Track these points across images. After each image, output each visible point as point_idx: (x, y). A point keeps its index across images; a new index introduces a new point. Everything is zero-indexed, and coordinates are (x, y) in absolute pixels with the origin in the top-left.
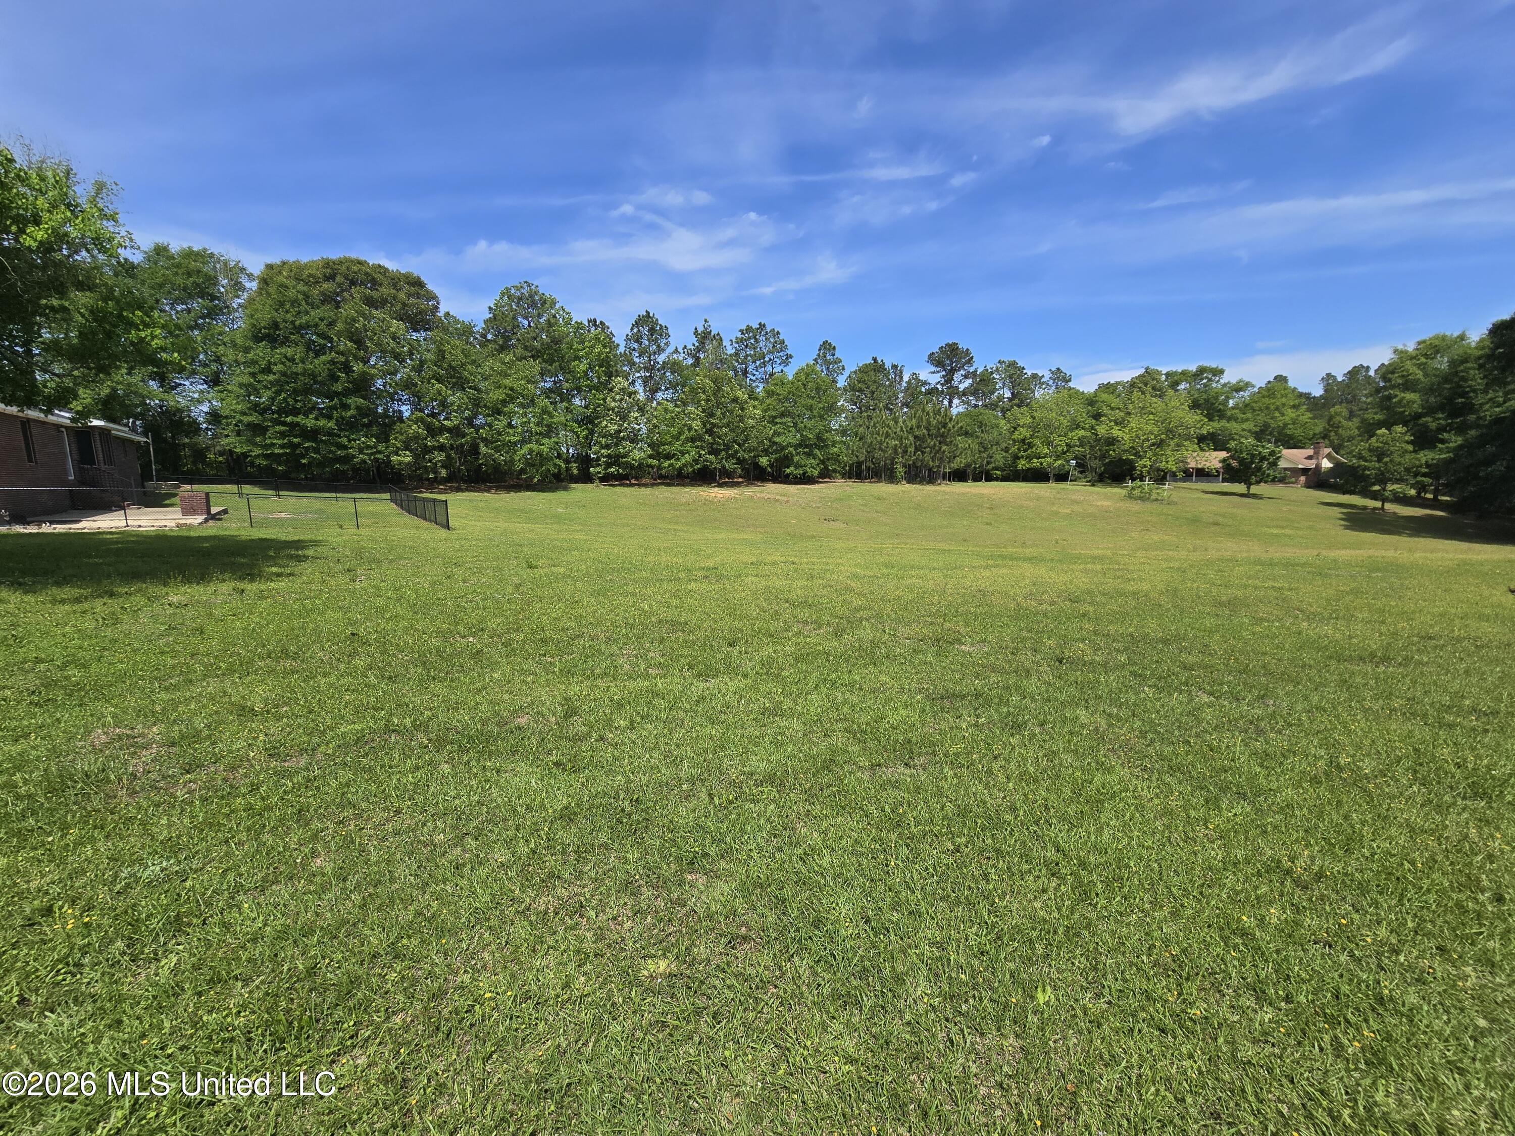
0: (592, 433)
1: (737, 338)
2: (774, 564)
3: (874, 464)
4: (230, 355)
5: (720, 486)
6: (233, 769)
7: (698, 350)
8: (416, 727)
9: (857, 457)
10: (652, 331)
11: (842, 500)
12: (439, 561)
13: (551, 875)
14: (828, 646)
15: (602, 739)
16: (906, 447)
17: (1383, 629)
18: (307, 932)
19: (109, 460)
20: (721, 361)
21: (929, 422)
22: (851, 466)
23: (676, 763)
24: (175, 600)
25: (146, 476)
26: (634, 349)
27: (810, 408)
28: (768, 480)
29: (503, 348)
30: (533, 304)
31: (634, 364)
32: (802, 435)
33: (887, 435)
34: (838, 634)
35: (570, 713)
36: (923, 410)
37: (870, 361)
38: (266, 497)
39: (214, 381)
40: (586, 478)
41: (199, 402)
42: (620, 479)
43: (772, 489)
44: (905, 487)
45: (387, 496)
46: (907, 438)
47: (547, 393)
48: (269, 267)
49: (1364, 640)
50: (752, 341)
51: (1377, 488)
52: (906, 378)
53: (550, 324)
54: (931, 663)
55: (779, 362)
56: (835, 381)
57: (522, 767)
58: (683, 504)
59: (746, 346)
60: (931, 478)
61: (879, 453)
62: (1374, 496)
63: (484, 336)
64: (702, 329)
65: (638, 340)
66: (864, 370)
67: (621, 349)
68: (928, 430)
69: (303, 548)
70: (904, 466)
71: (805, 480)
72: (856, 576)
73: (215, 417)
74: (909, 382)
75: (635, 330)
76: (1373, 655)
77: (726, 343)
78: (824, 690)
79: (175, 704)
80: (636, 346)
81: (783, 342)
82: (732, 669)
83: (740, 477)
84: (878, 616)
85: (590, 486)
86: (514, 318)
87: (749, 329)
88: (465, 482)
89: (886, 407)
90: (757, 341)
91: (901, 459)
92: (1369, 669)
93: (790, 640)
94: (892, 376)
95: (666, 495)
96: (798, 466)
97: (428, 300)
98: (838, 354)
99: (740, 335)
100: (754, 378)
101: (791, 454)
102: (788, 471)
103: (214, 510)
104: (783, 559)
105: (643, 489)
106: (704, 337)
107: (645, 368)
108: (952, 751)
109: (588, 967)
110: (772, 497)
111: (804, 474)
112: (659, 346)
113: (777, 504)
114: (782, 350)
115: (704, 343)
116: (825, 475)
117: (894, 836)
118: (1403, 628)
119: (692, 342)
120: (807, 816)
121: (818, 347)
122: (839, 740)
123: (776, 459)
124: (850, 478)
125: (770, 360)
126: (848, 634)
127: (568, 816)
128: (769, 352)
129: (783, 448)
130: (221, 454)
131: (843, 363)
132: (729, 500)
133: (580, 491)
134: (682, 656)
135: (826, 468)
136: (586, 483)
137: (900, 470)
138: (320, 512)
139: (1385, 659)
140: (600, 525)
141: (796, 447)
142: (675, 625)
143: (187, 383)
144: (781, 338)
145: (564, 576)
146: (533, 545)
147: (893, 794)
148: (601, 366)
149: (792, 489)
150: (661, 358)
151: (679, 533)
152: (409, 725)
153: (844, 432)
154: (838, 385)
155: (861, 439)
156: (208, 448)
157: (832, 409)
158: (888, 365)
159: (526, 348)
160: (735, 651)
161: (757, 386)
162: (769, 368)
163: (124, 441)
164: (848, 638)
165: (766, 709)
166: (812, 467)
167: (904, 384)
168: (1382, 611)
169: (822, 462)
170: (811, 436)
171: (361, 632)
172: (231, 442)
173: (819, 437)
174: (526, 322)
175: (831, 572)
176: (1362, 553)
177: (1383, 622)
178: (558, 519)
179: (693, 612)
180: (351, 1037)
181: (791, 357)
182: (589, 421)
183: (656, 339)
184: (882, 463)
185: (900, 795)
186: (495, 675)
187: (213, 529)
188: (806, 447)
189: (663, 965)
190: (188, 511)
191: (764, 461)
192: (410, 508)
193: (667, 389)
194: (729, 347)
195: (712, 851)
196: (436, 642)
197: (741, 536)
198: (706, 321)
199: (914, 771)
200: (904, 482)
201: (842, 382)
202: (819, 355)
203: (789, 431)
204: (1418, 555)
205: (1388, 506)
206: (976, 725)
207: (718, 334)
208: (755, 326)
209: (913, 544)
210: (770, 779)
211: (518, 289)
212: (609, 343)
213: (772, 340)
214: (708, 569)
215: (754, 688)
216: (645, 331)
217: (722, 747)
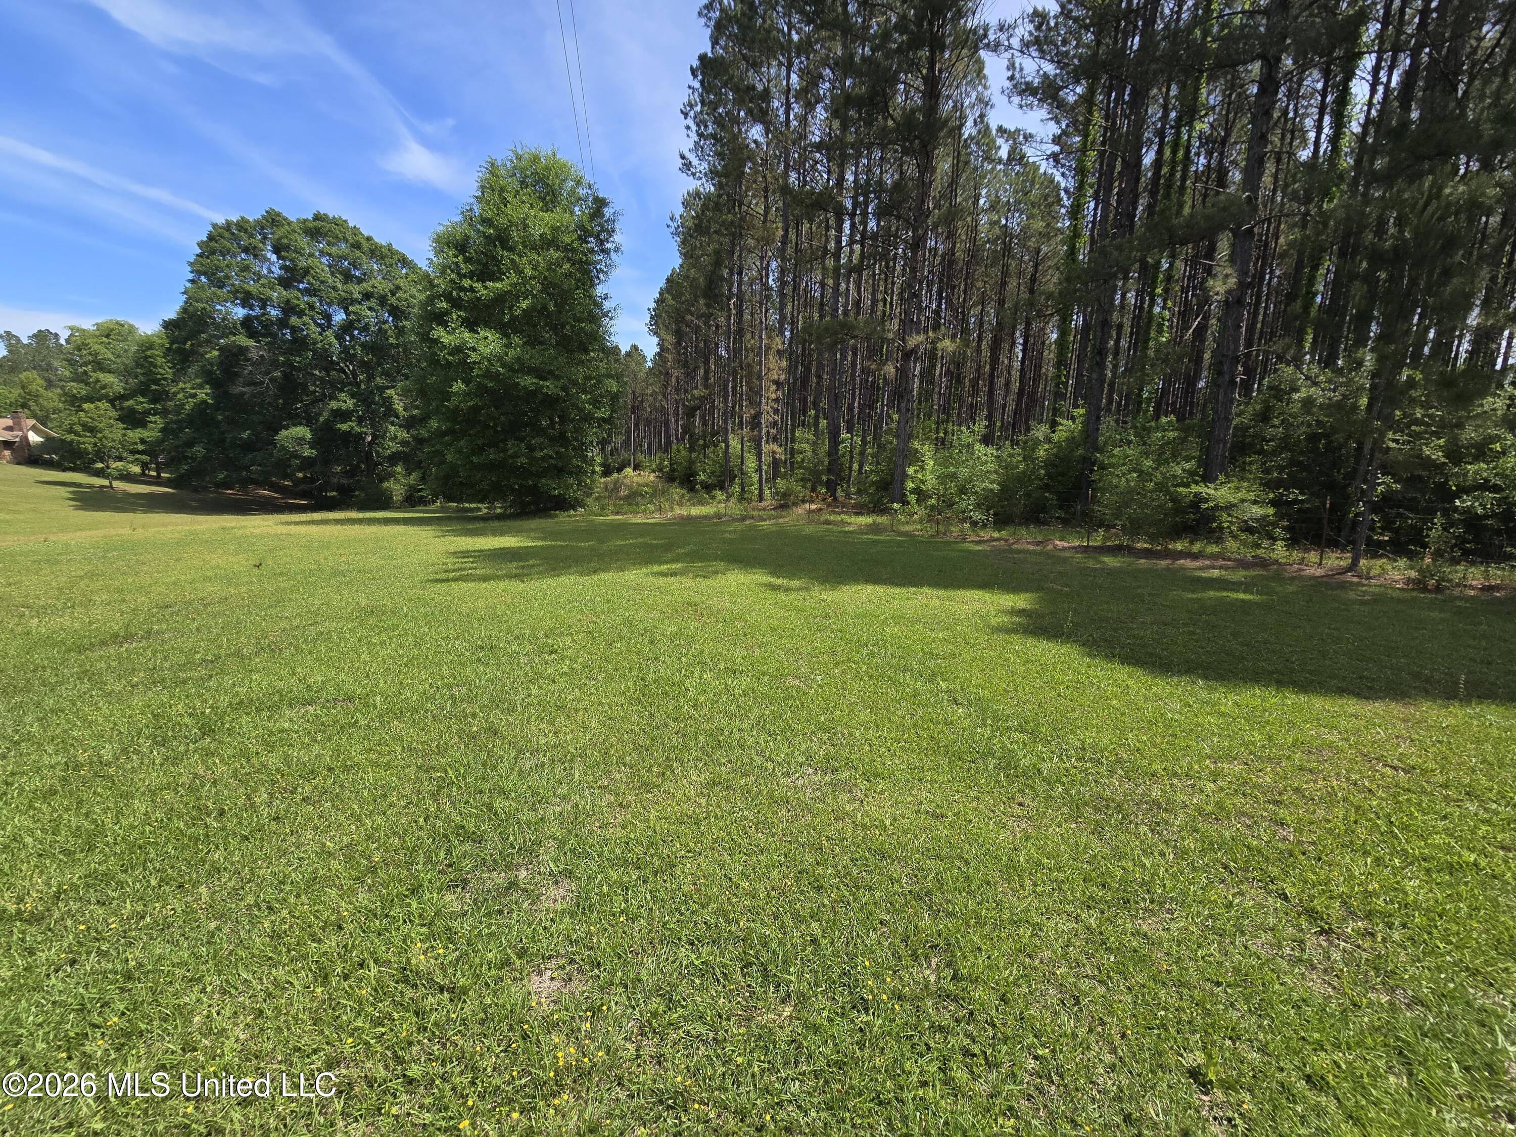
17: (124, 607)
49: (105, 624)
51: (100, 465)
62: (99, 473)
76: (116, 636)
92: (112, 651)
118: (143, 603)
139: (129, 637)
168: (120, 591)
176: (97, 534)
177: (124, 601)
204: (152, 530)
205: (116, 484)
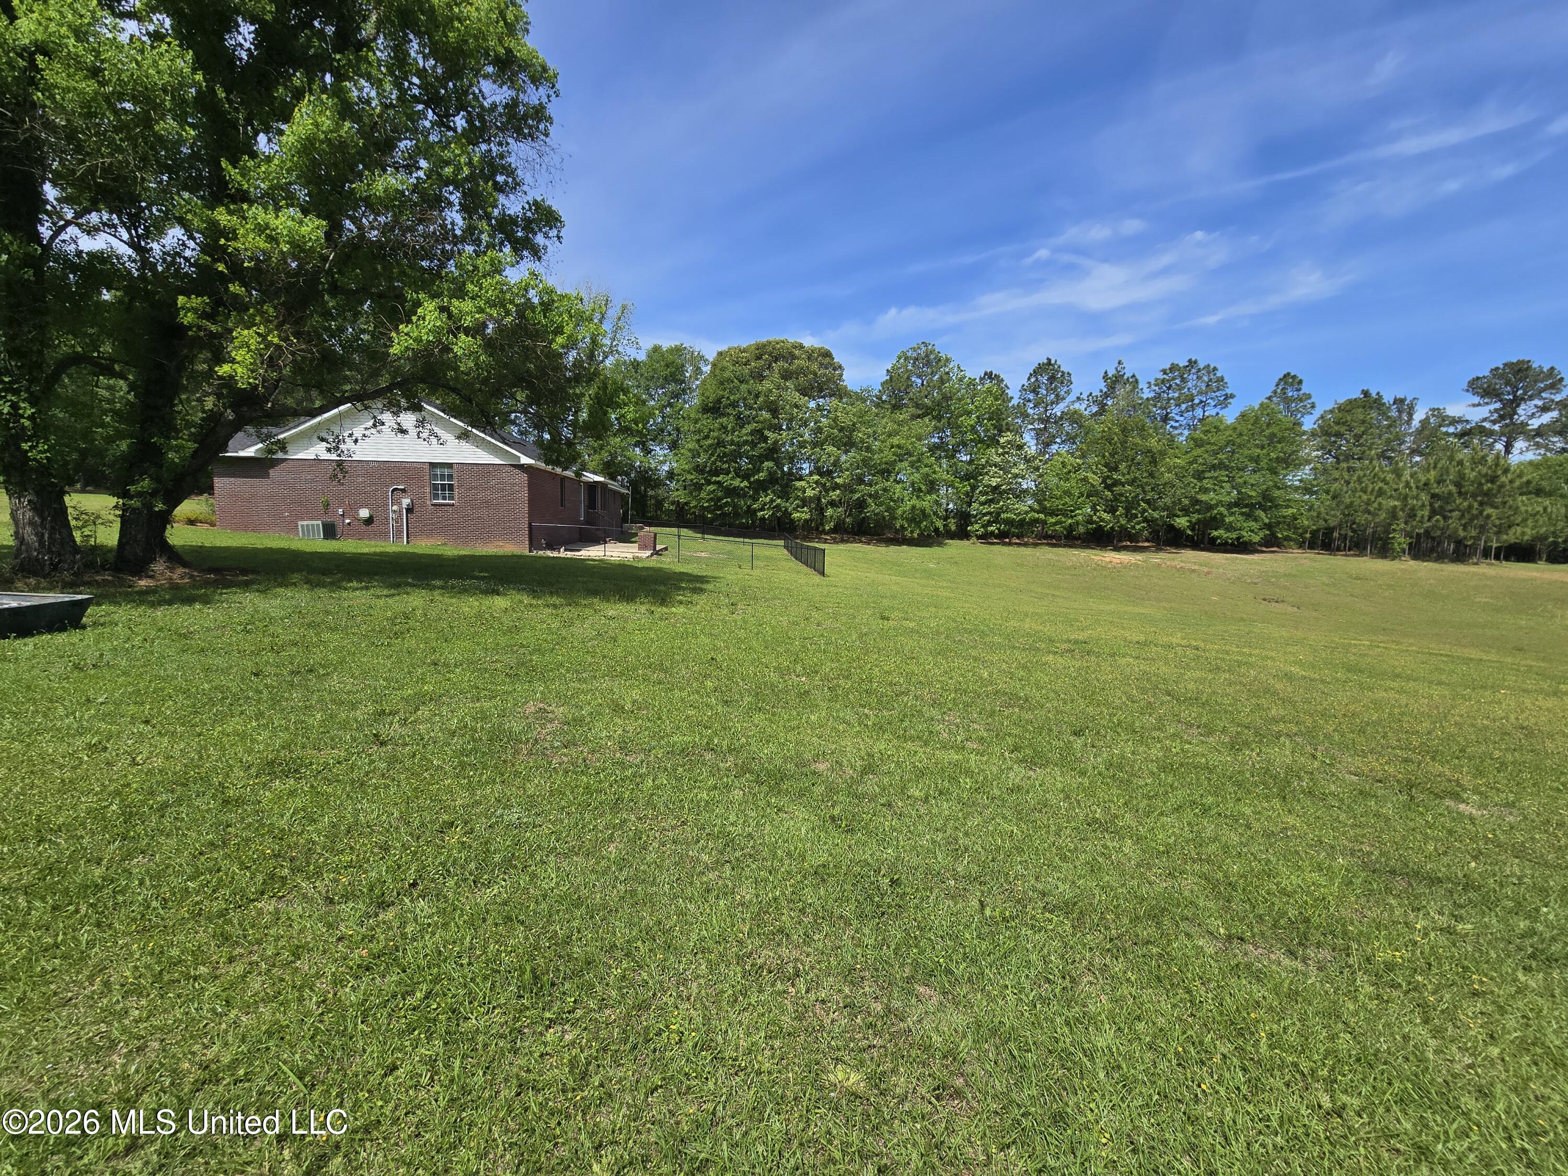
0: (974, 488)
1: (1156, 380)
2: (1170, 646)
3: (1354, 531)
4: (685, 426)
5: (1117, 549)
6: (593, 752)
7: (1106, 396)
8: (730, 751)
9: (1326, 521)
10: (1052, 379)
11: (1295, 576)
12: (805, 604)
13: (781, 931)
14: (1215, 759)
15: (889, 805)
16: (1413, 509)
18: (578, 904)
19: (604, 507)
20: (1134, 407)
21: (1462, 476)
22: (1314, 533)
23: (957, 854)
24: (611, 613)
25: (625, 519)
26: (1029, 401)
27: (1256, 460)
28: (1185, 546)
29: (896, 407)
30: (928, 364)
31: (1028, 415)
32: (1239, 493)
33: (1381, 493)
34: (1235, 746)
35: (868, 769)
36: (1451, 459)
37: (1357, 394)
38: (695, 539)
39: (674, 446)
40: (962, 534)
41: (664, 462)
42: (1003, 537)
43: (1190, 558)
44: (1410, 565)
45: (782, 542)
46: (1417, 498)
47: (933, 449)
48: (720, 354)
50: (1178, 381)
52: (1419, 415)
53: (942, 381)
54: (1387, 820)
55: (1213, 403)
56: (1298, 424)
57: (801, 813)
58: (1068, 568)
59: (1169, 388)
60: (1461, 554)
61: (1361, 518)
63: (880, 399)
64: (1114, 372)
65: (1035, 391)
66: (1348, 407)
67: (1015, 402)
68: (1458, 485)
69: (708, 582)
70: (1408, 535)
71: (1241, 547)
72: (1289, 677)
73: (671, 475)
74: (1425, 422)
75: (1033, 380)
77: (1142, 385)
78: (1188, 815)
79: (578, 692)
80: (1031, 396)
81: (1222, 379)
82: (1067, 761)
83: (1147, 540)
84: (1310, 734)
85: (965, 543)
86: (908, 378)
87: (1174, 367)
88: (848, 533)
89: (1383, 456)
90: (1184, 380)
91: (1402, 526)
93: (1159, 742)
94: (1394, 413)
95: (1050, 556)
96: (1230, 528)
97: (835, 369)
98: (1305, 389)
99: (1161, 376)
100: (1177, 424)
101: (1221, 514)
102: (1215, 533)
103: (658, 547)
104: (1184, 642)
105: (1023, 549)
106: (1114, 382)
107: (1039, 419)
108: (1380, 957)
109: (777, 1043)
110: (1188, 566)
111: (1238, 539)
112: (1057, 396)
113: (1193, 575)
114: (1218, 390)
115: (1114, 388)
116: (1271, 542)
117: (1224, 1048)
119: (1098, 386)
120: (1102, 971)
121: (1276, 380)
122: (1189, 884)
123: (1199, 521)
124: (1311, 547)
125: (1201, 402)
126: (1252, 750)
127: (820, 874)
128: (1200, 393)
129: (1210, 508)
130: (673, 503)
131: (1312, 400)
132: (1126, 567)
133: (955, 548)
134: (1010, 735)
135: (1273, 534)
136: (962, 539)
137: (1400, 541)
138: (730, 553)
140: (970, 584)
141: (1230, 506)
142: (1012, 699)
143: (658, 449)
144: (1219, 374)
145: (912, 630)
146: (894, 597)
147: (1244, 988)
148: (990, 419)
149: (1219, 558)
150: (1058, 410)
151: (1058, 600)
152: (725, 747)
153: (1307, 489)
154: (1305, 428)
155: (1334, 498)
156: (663, 500)
157: (1289, 462)
158: (1388, 398)
159: (917, 406)
160: (1078, 743)
161: (1181, 434)
162: (1199, 412)
163: (615, 493)
164: (1251, 756)
165: (1096, 820)
166: (1252, 532)
167: (1416, 423)
169: (1269, 526)
170: (1253, 494)
171: (719, 658)
172: (680, 496)
173: (1266, 496)
174: (919, 381)
175: (1250, 665)
178: (928, 574)
179: (1039, 688)
180: (569, 1012)
181: (1232, 396)
182: (972, 476)
183: (1056, 387)
184: (1369, 531)
185: (1259, 992)
186: (812, 717)
187: (654, 562)
188: (1246, 506)
189: (854, 1077)
190: (643, 547)
191: (1182, 522)
192: (798, 554)
193: (1063, 442)
194: (1146, 390)
195: (960, 970)
196: (774, 677)
197: (1136, 610)
198: (1120, 363)
199: (1299, 966)
200: (1407, 557)
201: (1309, 423)
202: (1275, 392)
203: (1222, 487)
206: (1449, 931)
207: (1133, 376)
208: (1183, 363)
209: (1411, 645)
210: (1067, 907)
211: (914, 349)
212: (1002, 395)
213: (1206, 378)
214: (1076, 642)
215: (1090, 792)
216: (1044, 379)
217: (1020, 851)
